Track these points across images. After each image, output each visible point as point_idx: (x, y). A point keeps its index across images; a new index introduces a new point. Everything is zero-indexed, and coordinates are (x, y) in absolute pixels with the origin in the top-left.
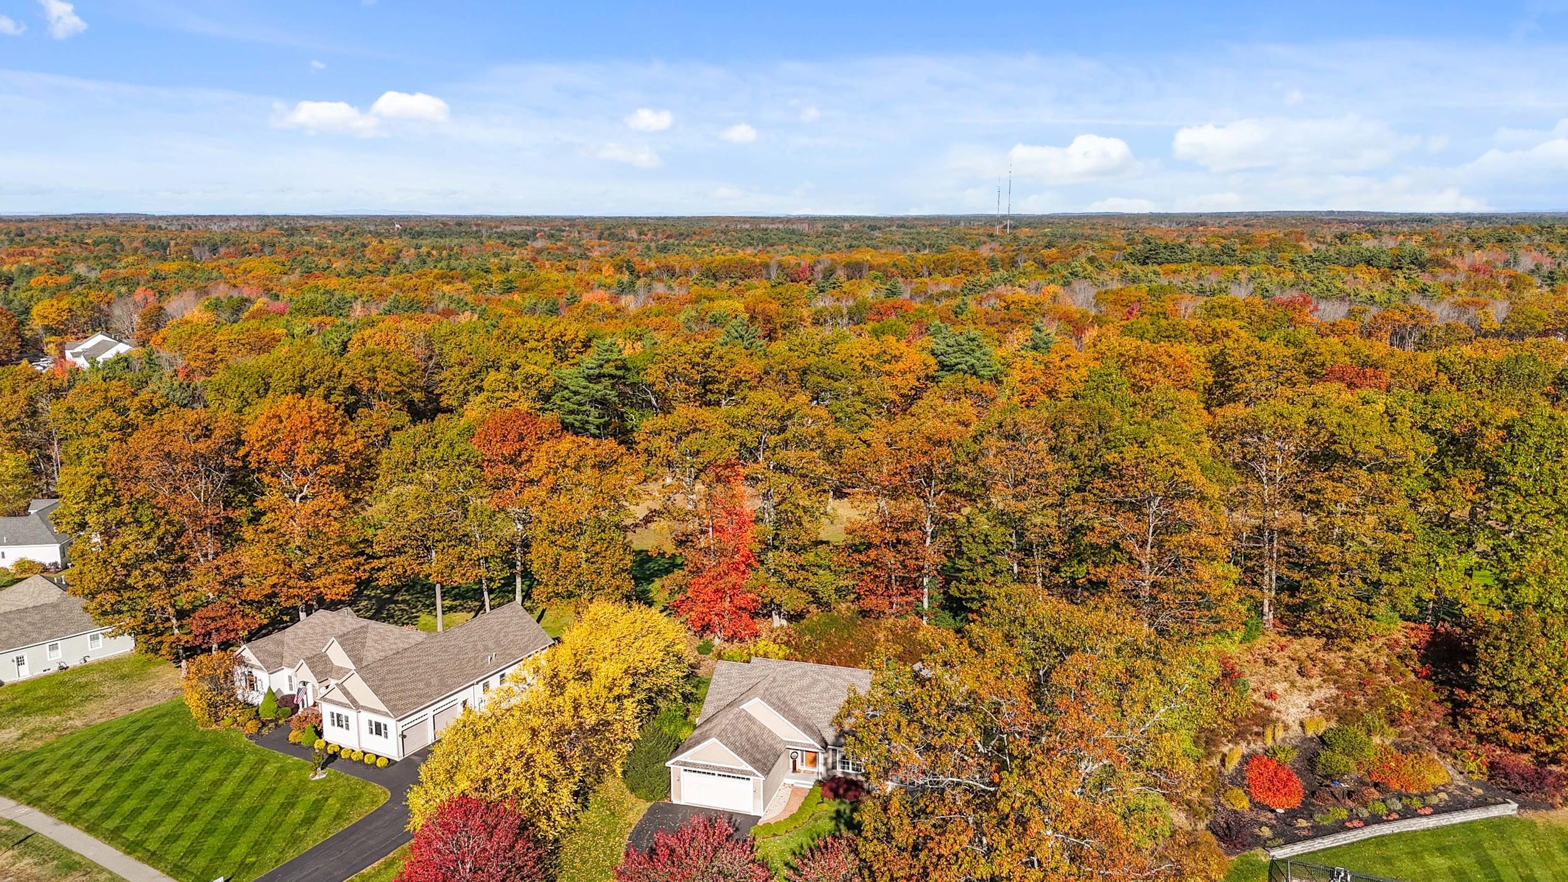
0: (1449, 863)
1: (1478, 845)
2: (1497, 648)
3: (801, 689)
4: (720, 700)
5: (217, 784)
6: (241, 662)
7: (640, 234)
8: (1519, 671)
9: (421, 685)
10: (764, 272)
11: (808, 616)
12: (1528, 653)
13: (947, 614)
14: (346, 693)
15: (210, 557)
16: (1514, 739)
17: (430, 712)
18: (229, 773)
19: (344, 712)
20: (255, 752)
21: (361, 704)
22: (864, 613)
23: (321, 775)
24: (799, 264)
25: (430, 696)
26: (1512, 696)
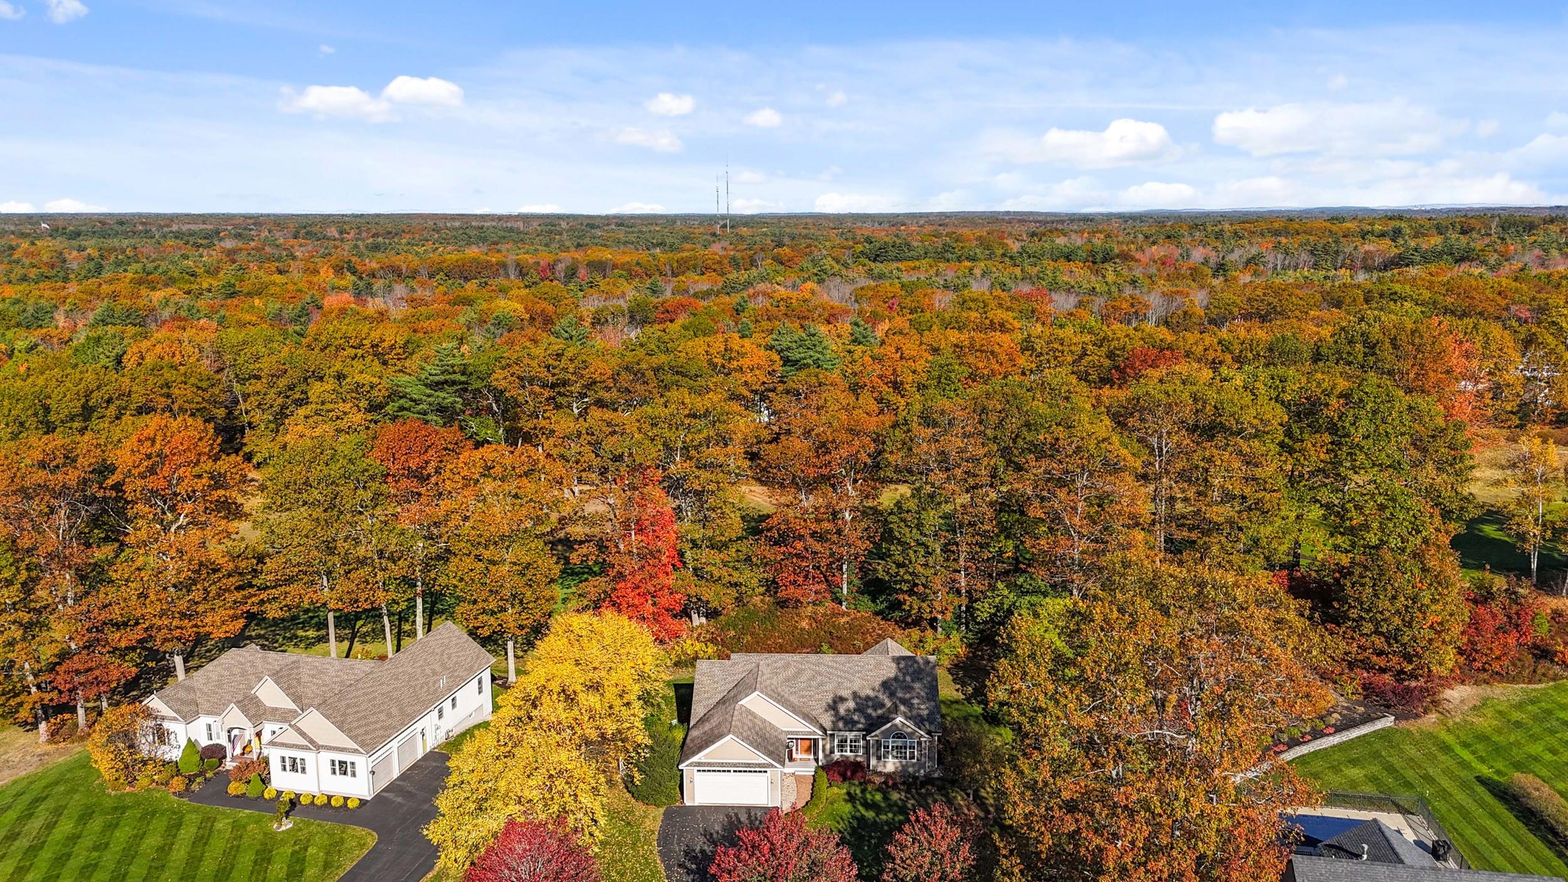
0: (1364, 772)
1: (1376, 755)
2: (1363, 585)
3: (787, 680)
4: (709, 698)
5: (164, 850)
6: (148, 714)
7: (341, 233)
8: (1384, 603)
9: (383, 717)
10: (502, 271)
11: (725, 612)
12: (1389, 587)
13: (866, 599)
14: (303, 734)
15: (70, 602)
16: (1381, 662)
17: (395, 744)
18: (175, 836)
19: (298, 754)
20: (196, 811)
21: (320, 743)
22: (782, 604)
23: (287, 825)
24: (538, 263)
25: (394, 727)
26: (1377, 624)
